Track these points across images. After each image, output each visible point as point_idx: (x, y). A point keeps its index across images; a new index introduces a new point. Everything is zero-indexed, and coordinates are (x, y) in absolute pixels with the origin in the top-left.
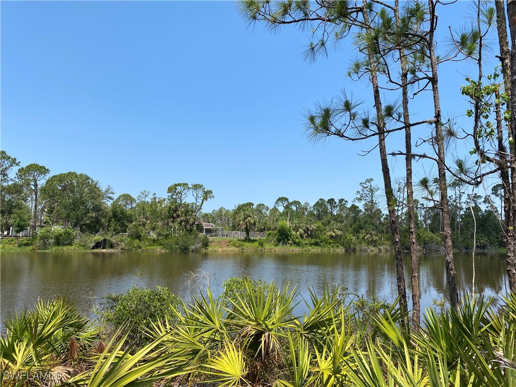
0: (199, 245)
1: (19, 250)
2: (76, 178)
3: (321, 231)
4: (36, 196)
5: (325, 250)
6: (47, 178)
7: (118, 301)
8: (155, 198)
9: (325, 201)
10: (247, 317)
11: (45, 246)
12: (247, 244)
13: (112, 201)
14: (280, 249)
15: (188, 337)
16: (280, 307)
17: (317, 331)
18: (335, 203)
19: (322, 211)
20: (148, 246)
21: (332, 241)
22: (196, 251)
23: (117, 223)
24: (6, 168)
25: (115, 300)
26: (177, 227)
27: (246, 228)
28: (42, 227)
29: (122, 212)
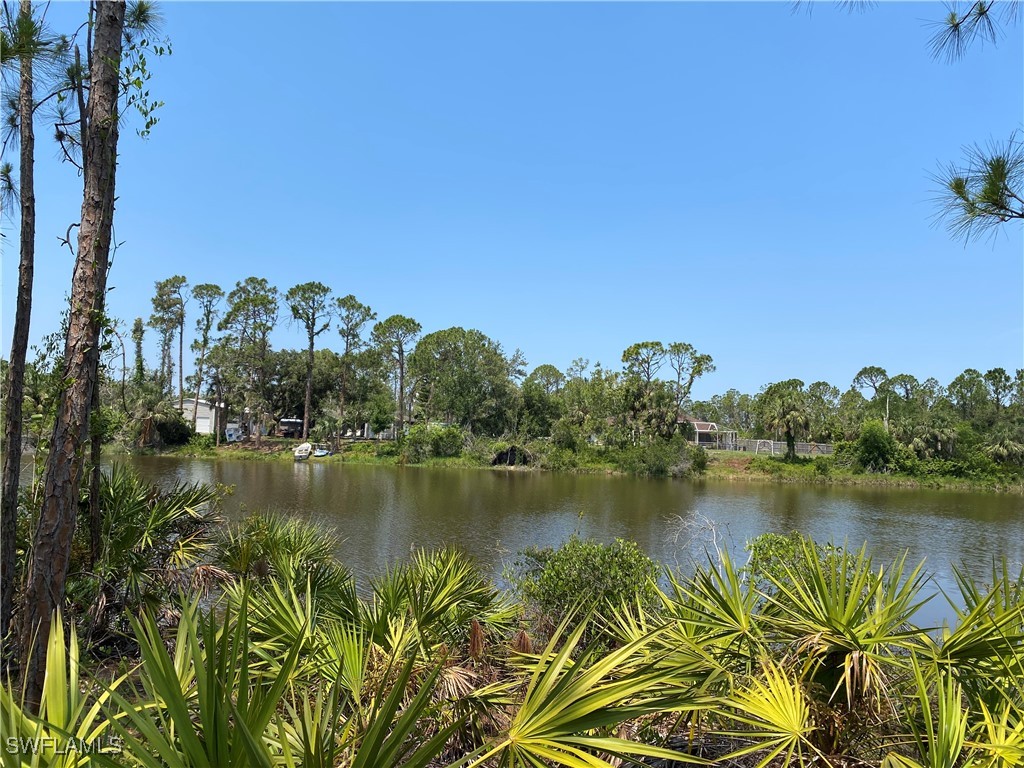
0: (687, 465)
1: (378, 462)
2: (464, 337)
3: (970, 444)
4: (402, 370)
5: (982, 487)
6: (418, 339)
7: (546, 561)
8: (599, 372)
9: (979, 375)
10: (809, 615)
11: (417, 457)
12: (790, 467)
13: (523, 379)
14: (868, 480)
15: (686, 641)
16: (884, 602)
17: (977, 662)
18: (1007, 379)
19: (973, 398)
20: (588, 462)
21: (1000, 467)
22: (680, 477)
23: (533, 419)
24: (357, 324)
25: (541, 559)
26: (642, 428)
27: (788, 433)
28: (412, 423)
29: (542, 399)
